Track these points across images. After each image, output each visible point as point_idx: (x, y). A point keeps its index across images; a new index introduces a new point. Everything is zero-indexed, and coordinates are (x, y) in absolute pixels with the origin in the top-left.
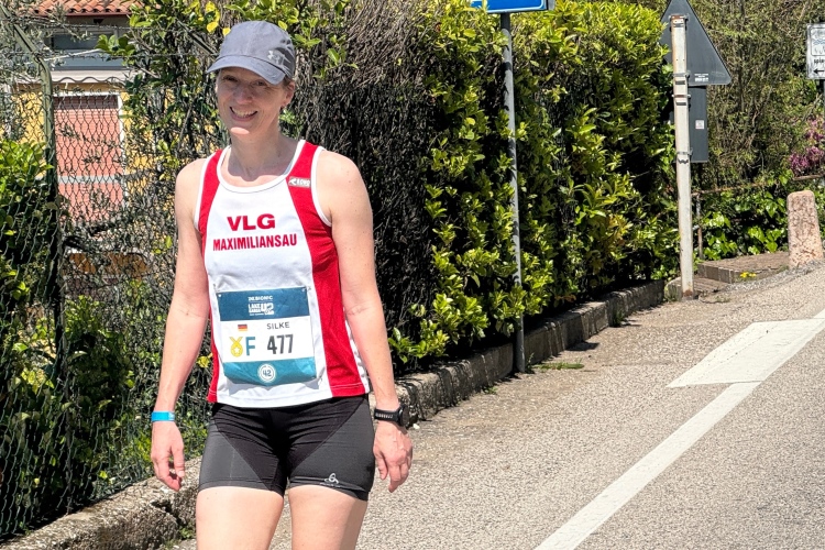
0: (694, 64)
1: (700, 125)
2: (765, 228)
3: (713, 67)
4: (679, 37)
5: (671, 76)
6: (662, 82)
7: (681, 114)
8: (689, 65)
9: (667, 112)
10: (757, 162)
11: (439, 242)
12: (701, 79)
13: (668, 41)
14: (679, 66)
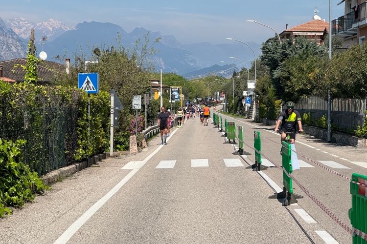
0: (115, 105)
1: (116, 118)
2: (121, 145)
3: (120, 106)
4: (112, 98)
5: (110, 107)
6: (109, 109)
7: (112, 116)
8: (114, 105)
9: (109, 115)
10: (120, 129)
11: (79, 138)
12: (117, 108)
13: (110, 99)
14: (112, 105)
